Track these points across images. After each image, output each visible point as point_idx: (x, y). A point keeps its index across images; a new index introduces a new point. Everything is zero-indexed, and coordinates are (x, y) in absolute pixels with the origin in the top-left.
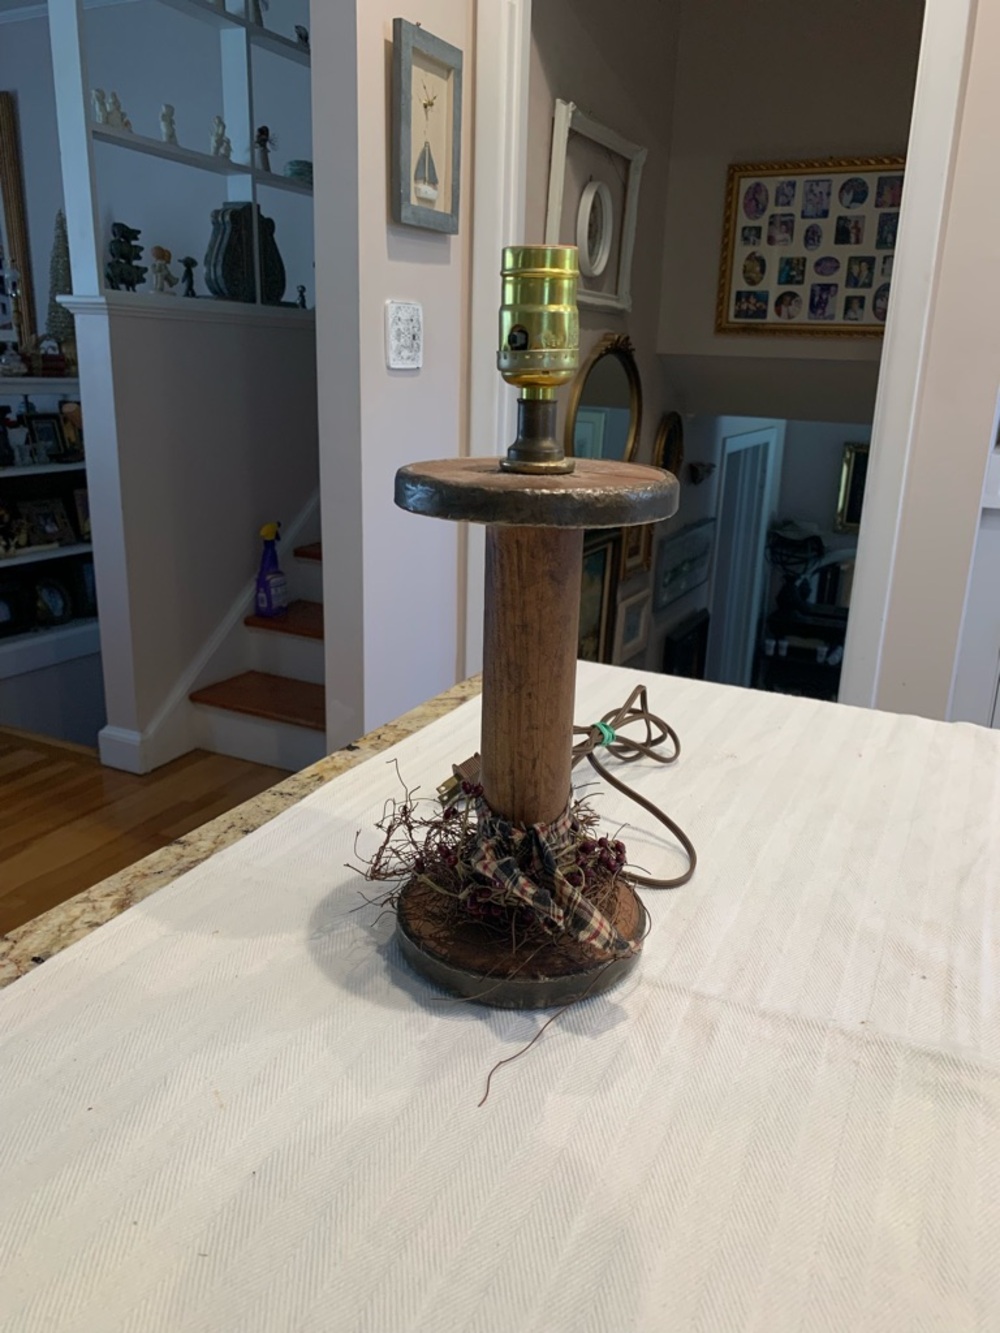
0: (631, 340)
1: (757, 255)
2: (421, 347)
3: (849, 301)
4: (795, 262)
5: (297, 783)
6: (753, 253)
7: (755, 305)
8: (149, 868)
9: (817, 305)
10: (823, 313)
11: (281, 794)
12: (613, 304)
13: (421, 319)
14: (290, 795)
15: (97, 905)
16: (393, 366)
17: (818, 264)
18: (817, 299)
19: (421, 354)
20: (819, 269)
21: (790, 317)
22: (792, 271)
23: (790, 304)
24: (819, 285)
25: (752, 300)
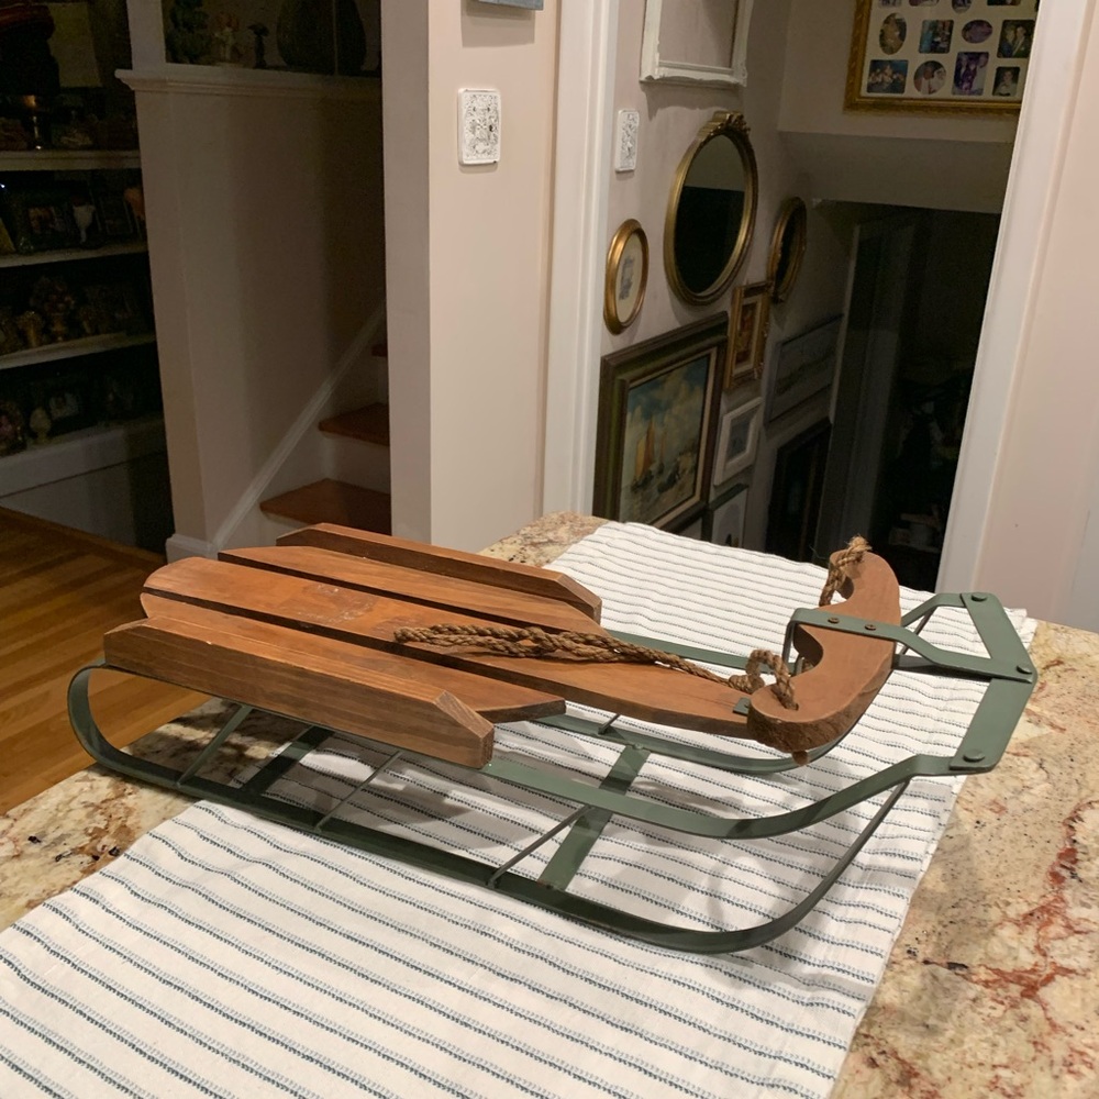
0: (745, 119)
1: (897, 17)
2: (499, 140)
3: (1000, 71)
4: (941, 26)
6: (893, 15)
7: (891, 77)
9: (963, 77)
10: (971, 86)
12: (726, 78)
13: (499, 108)
16: (466, 162)
17: (967, 28)
18: (963, 70)
19: (498, 146)
20: (968, 35)
21: (930, 93)
22: (937, 37)
23: (933, 76)
24: (966, 53)
25: (889, 70)
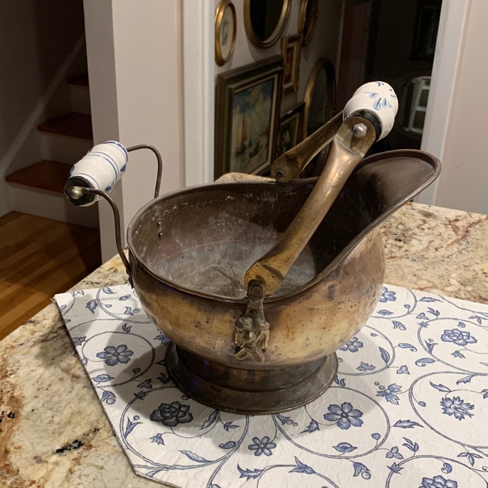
5: (101, 275)
8: (15, 342)
11: (92, 283)
14: (98, 284)
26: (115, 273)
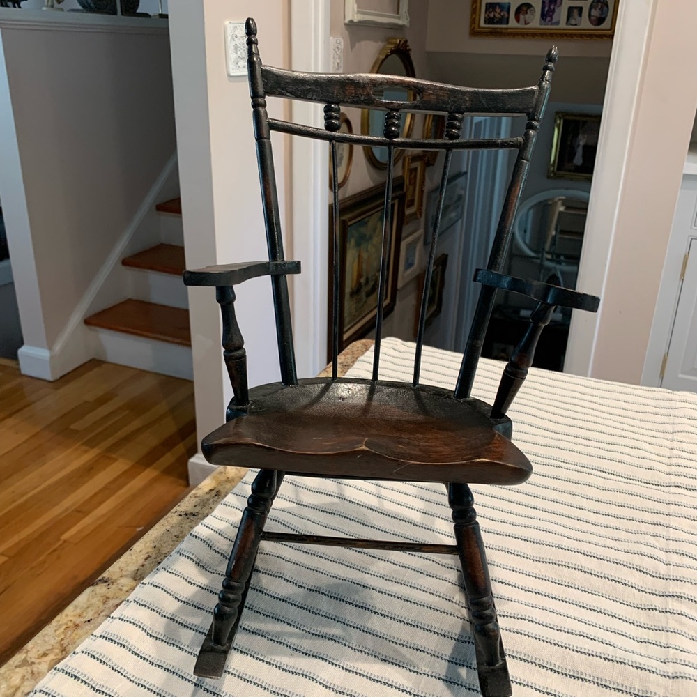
0: (409, 43)
3: (571, 9)
9: (547, 14)
15: (35, 668)
18: (546, 9)
21: (526, 24)
23: (527, 13)
25: (498, 10)
26: (217, 497)
